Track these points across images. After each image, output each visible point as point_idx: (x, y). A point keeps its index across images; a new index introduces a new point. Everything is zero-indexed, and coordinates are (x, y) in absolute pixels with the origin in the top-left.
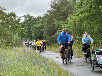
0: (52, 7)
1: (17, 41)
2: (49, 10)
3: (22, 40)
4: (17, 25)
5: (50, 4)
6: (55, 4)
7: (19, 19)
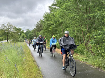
0: (36, 26)
1: (21, 39)
2: (35, 27)
3: (23, 39)
4: (22, 33)
5: (35, 25)
6: (37, 25)
7: (23, 31)
